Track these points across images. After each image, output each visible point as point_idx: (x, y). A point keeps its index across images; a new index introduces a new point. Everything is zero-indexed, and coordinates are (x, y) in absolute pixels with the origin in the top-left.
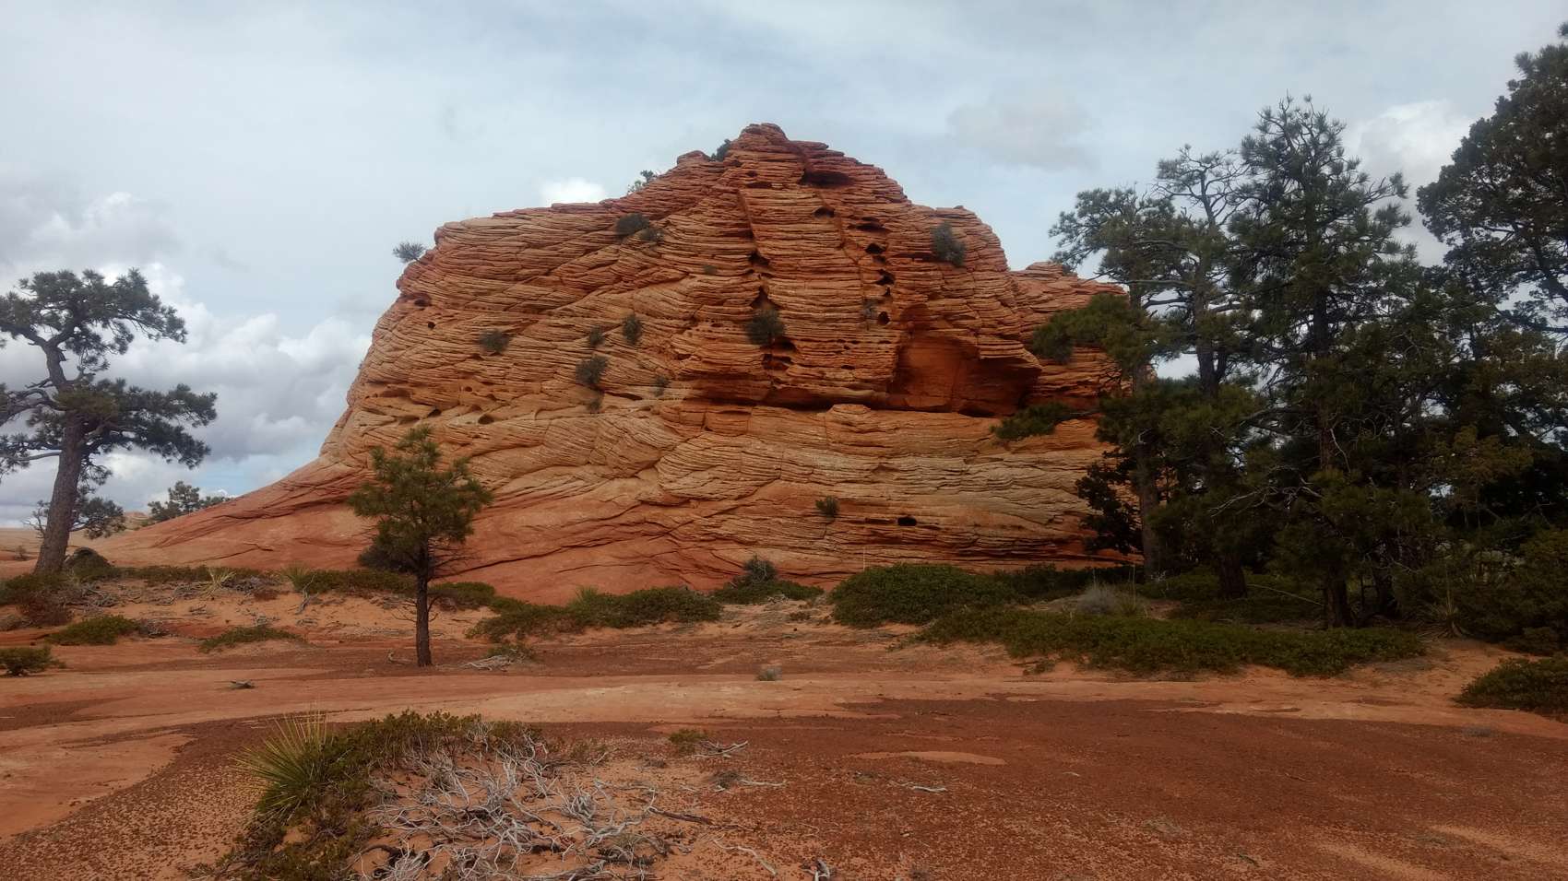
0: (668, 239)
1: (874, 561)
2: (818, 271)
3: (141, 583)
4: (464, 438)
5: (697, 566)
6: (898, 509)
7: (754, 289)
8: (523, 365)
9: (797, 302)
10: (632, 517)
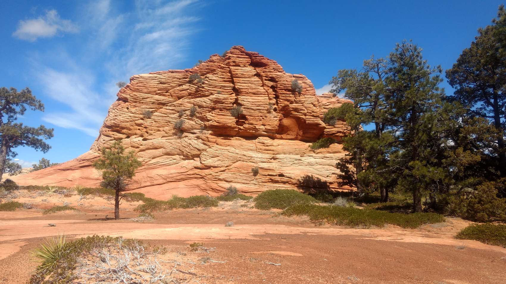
0: (206, 82)
1: (270, 188)
2: (254, 94)
3: (26, 191)
4: (137, 145)
5: (212, 189)
6: (278, 171)
7: (234, 99)
8: (157, 122)
9: (248, 103)
10: (191, 172)
